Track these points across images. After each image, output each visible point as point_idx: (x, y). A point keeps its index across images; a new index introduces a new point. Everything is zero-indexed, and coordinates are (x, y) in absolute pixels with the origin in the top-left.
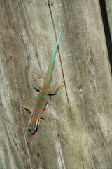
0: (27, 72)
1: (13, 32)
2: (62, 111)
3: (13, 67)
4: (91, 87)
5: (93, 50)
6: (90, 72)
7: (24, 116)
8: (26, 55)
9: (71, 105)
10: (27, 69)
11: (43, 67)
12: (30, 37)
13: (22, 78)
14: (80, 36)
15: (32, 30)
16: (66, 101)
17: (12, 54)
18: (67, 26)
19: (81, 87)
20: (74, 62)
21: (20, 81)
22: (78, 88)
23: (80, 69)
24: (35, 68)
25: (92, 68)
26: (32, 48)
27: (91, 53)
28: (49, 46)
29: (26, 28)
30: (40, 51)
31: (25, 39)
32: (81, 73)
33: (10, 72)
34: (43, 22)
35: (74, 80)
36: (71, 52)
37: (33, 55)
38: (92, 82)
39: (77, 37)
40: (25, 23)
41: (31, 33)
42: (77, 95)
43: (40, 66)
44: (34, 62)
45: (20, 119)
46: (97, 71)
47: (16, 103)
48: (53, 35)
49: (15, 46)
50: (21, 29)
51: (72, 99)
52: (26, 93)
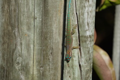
0: (13, 52)
1: (10, 28)
2: (28, 78)
3: (6, 47)
4: (48, 68)
5: (53, 47)
6: (49, 59)
7: (6, 76)
8: (15, 42)
9: (34, 76)
10: (14, 50)
11: (23, 51)
12: (19, 33)
13: (10, 55)
14: (48, 38)
15: (21, 30)
16: (32, 73)
17: (7, 40)
18: (42, 32)
19: (42, 67)
20: (41, 52)
21: (8, 56)
22: (40, 67)
23: (44, 57)
24: (19, 51)
25: (51, 57)
26: (19, 40)
27: (52, 49)
28: (29, 41)
29: (18, 27)
30: (23, 42)
31: (16, 33)
32: (44, 59)
33: (4, 49)
34: (29, 27)
35: (39, 62)
36: (41, 46)
37: (19, 44)
38: (49, 65)
39: (46, 39)
40: (18, 25)
41: (20, 31)
42: (39, 71)
43: (21, 51)
44: (19, 47)
45: (4, 76)
46: (53, 59)
47: (3, 67)
48: (33, 35)
49: (10, 36)
50: (15, 27)
51: (35, 73)
52: (10, 63)
